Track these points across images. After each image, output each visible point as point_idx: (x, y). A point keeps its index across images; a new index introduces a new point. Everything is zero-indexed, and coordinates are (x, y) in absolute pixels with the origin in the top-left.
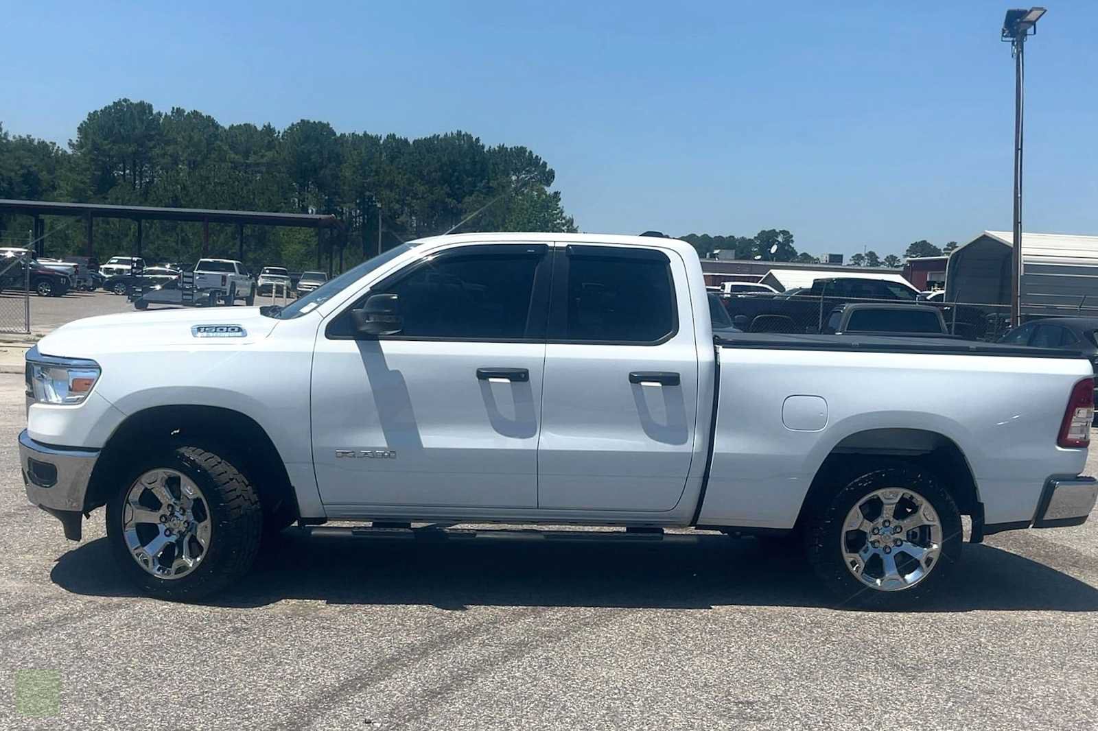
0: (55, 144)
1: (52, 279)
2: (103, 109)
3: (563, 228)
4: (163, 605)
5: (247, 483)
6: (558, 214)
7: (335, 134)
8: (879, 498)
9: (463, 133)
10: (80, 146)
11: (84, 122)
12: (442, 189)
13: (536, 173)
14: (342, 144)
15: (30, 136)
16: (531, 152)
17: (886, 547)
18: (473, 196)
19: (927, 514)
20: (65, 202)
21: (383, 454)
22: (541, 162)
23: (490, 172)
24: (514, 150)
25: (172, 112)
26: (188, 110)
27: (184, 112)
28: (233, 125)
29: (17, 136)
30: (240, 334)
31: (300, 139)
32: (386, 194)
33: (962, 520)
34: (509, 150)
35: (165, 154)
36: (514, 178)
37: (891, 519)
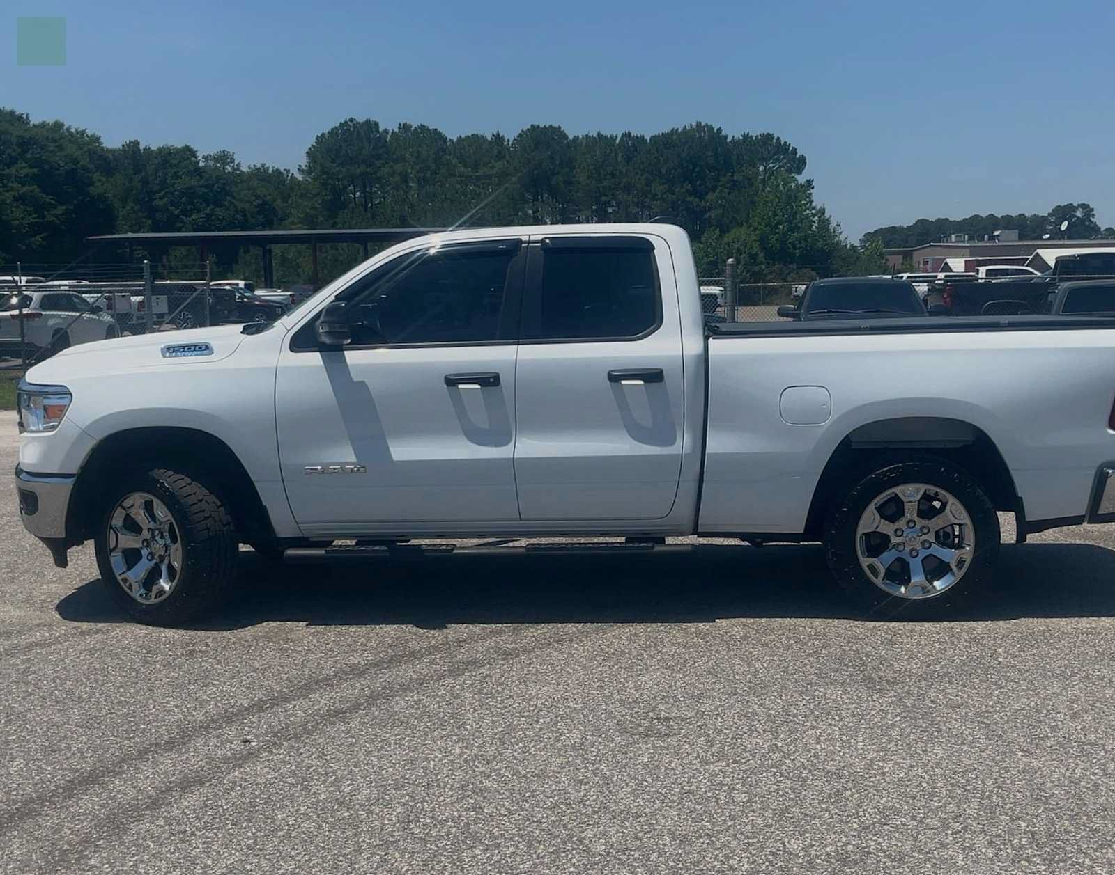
0: (289, 170)
1: (267, 310)
2: (330, 130)
3: (814, 219)
4: (141, 630)
5: (219, 504)
6: (807, 204)
7: (568, 138)
8: (896, 495)
9: (703, 124)
10: (309, 171)
11: (313, 146)
12: (682, 187)
13: (785, 161)
14: (575, 147)
15: (265, 164)
16: (778, 138)
17: (912, 550)
18: (716, 192)
19: (956, 514)
20: (297, 229)
21: (352, 469)
22: (791, 148)
23: (734, 163)
24: (759, 137)
25: (399, 128)
26: (415, 125)
27: (411, 127)
28: (460, 137)
29: (252, 166)
30: (206, 352)
31: (530, 147)
32: (623, 198)
33: (999, 517)
34: (754, 138)
35: (394, 173)
36: (761, 168)
37: (916, 519)
